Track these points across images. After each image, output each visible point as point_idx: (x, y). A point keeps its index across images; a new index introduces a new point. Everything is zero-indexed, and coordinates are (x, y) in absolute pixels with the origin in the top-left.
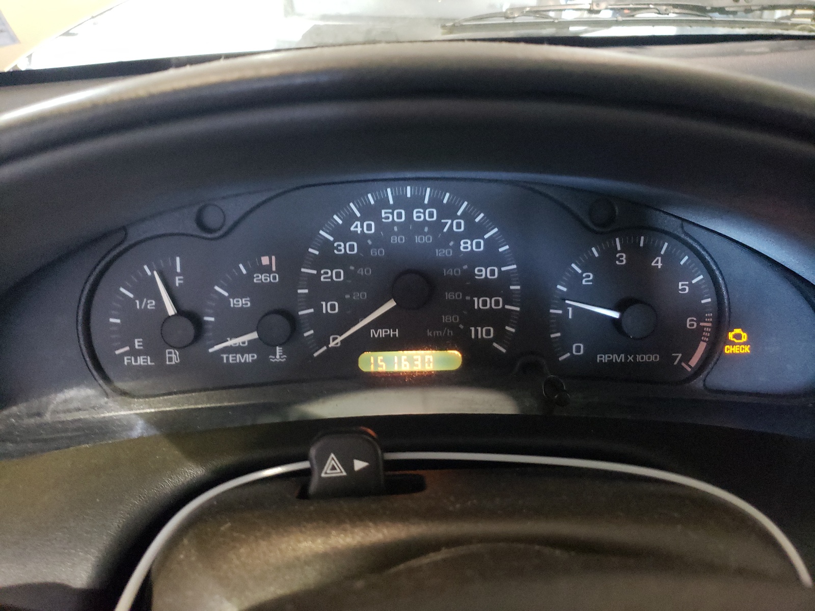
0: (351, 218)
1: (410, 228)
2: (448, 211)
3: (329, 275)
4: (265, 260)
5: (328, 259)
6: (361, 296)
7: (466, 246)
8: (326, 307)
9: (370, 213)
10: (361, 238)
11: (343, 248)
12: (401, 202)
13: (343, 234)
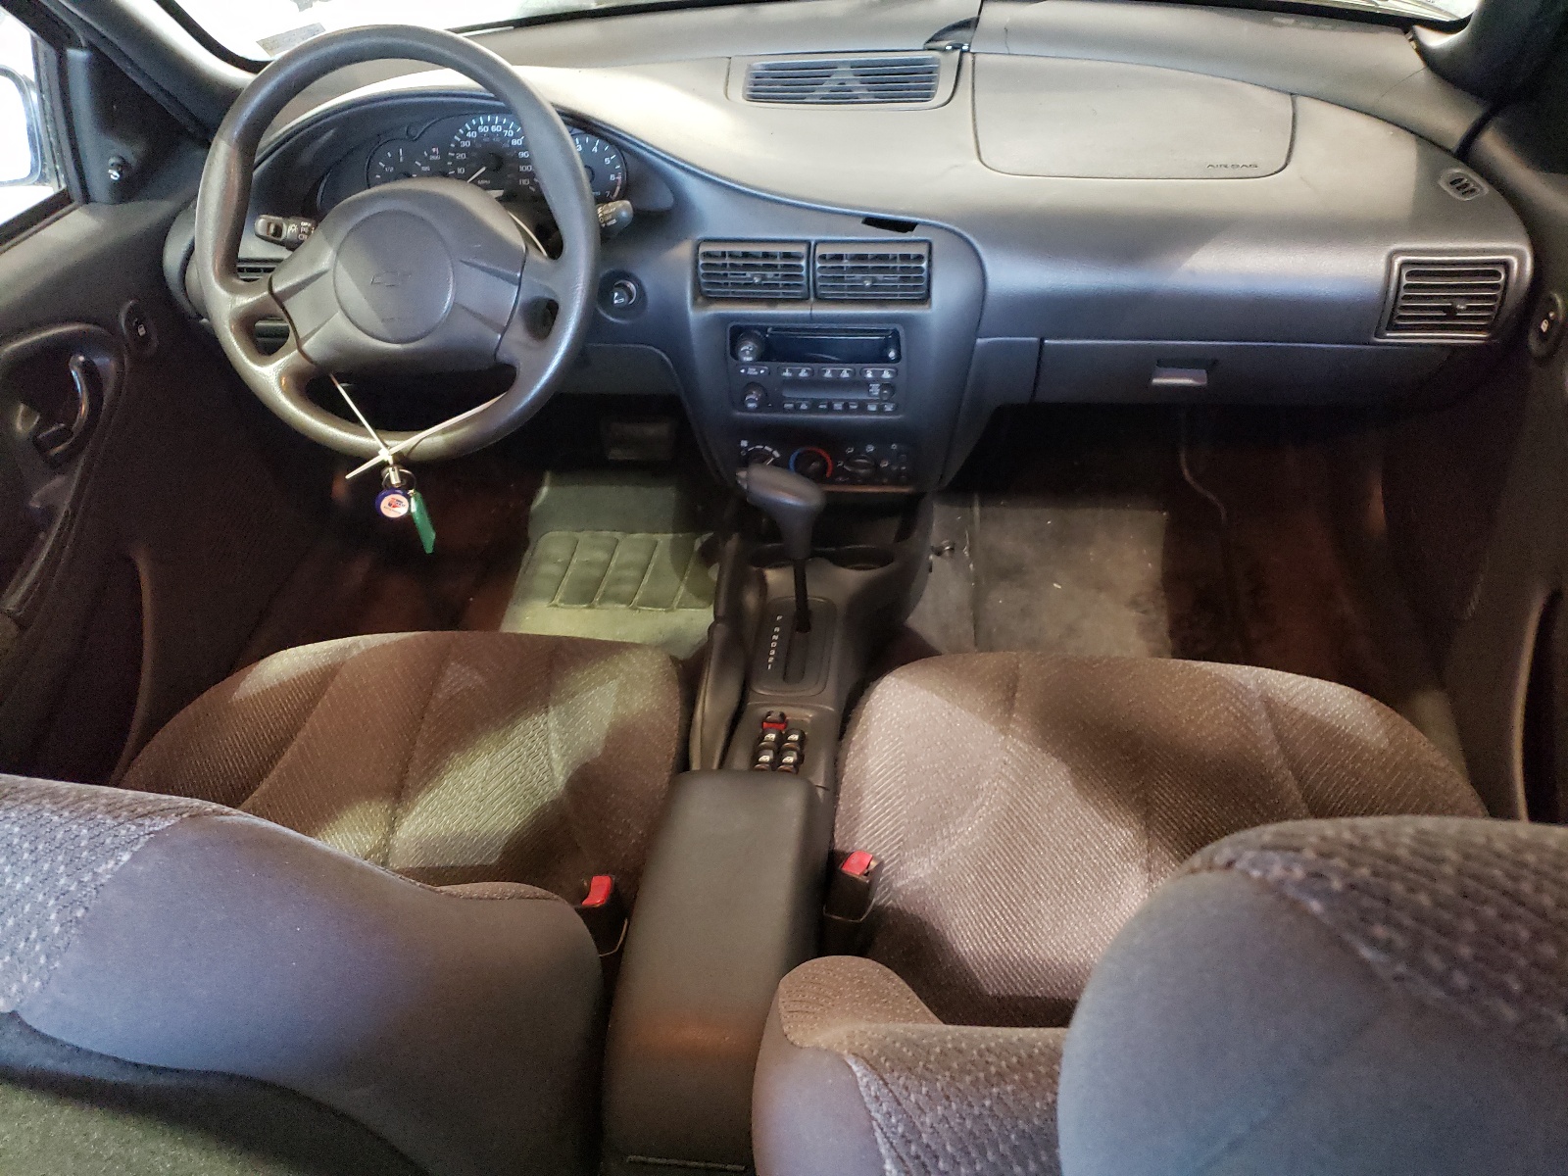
0: (466, 131)
1: (491, 134)
2: (506, 127)
3: (461, 156)
4: (434, 150)
5: (458, 149)
6: (474, 165)
7: (515, 142)
8: (459, 170)
9: (475, 128)
10: (471, 139)
11: (465, 144)
12: (486, 123)
13: (464, 137)
